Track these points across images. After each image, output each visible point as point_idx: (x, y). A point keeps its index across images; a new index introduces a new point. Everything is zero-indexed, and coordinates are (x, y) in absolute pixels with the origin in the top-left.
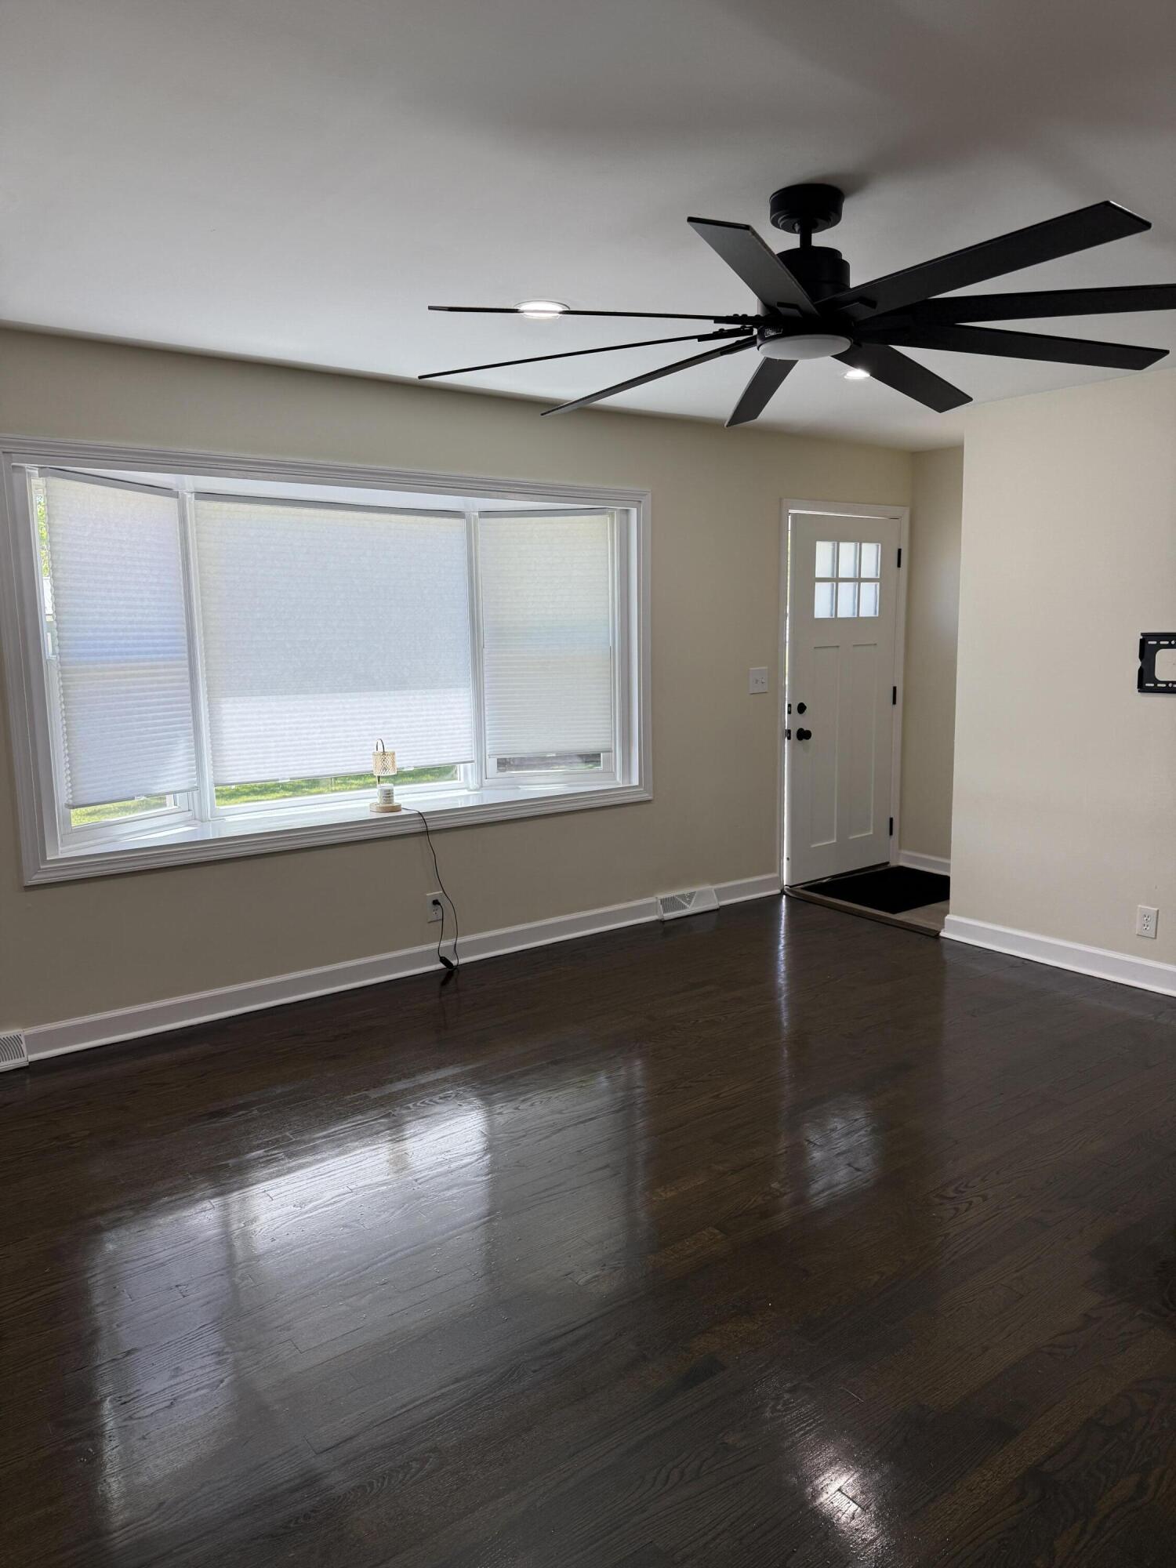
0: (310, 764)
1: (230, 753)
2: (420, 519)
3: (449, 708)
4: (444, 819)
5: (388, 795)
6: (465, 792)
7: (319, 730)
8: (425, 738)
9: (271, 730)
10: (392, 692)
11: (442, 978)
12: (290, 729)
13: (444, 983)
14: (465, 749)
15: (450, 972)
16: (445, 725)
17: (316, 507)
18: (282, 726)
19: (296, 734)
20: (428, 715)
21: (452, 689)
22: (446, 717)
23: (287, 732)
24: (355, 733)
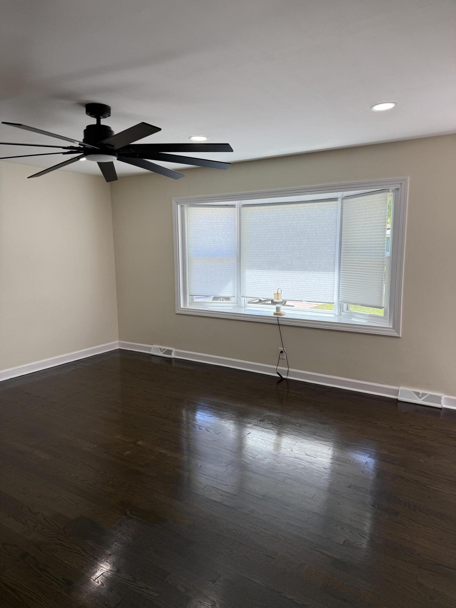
0: (270, 294)
1: (247, 287)
2: (318, 204)
3: (324, 280)
4: (300, 322)
5: (278, 309)
6: (333, 316)
7: (274, 283)
8: (313, 291)
9: (259, 281)
10: (301, 272)
11: (278, 381)
12: (265, 281)
13: (278, 382)
14: (330, 297)
15: (281, 379)
16: (322, 286)
17: (269, 205)
18: (262, 280)
19: (266, 284)
20: (315, 282)
21: (326, 272)
22: (323, 283)
23: (263, 283)
24: (286, 286)
